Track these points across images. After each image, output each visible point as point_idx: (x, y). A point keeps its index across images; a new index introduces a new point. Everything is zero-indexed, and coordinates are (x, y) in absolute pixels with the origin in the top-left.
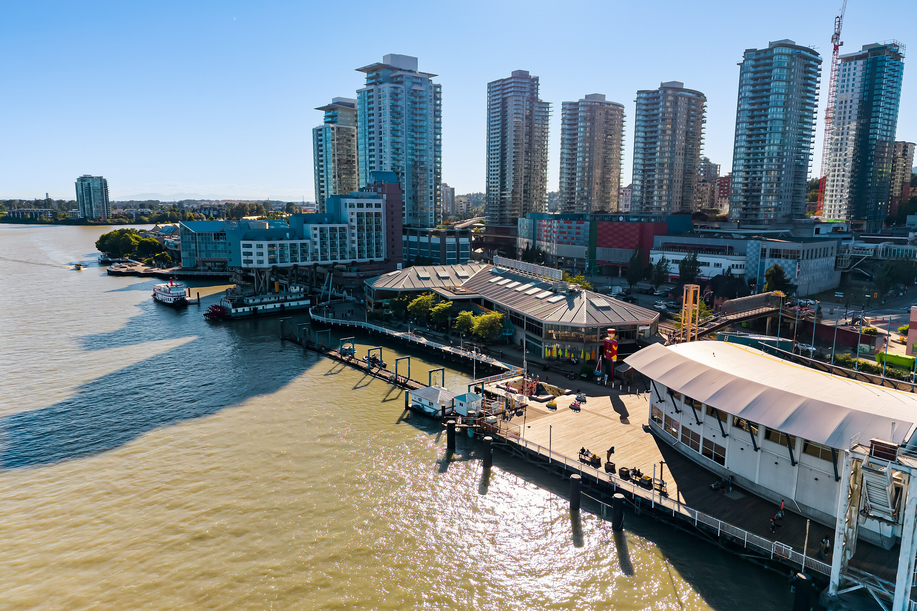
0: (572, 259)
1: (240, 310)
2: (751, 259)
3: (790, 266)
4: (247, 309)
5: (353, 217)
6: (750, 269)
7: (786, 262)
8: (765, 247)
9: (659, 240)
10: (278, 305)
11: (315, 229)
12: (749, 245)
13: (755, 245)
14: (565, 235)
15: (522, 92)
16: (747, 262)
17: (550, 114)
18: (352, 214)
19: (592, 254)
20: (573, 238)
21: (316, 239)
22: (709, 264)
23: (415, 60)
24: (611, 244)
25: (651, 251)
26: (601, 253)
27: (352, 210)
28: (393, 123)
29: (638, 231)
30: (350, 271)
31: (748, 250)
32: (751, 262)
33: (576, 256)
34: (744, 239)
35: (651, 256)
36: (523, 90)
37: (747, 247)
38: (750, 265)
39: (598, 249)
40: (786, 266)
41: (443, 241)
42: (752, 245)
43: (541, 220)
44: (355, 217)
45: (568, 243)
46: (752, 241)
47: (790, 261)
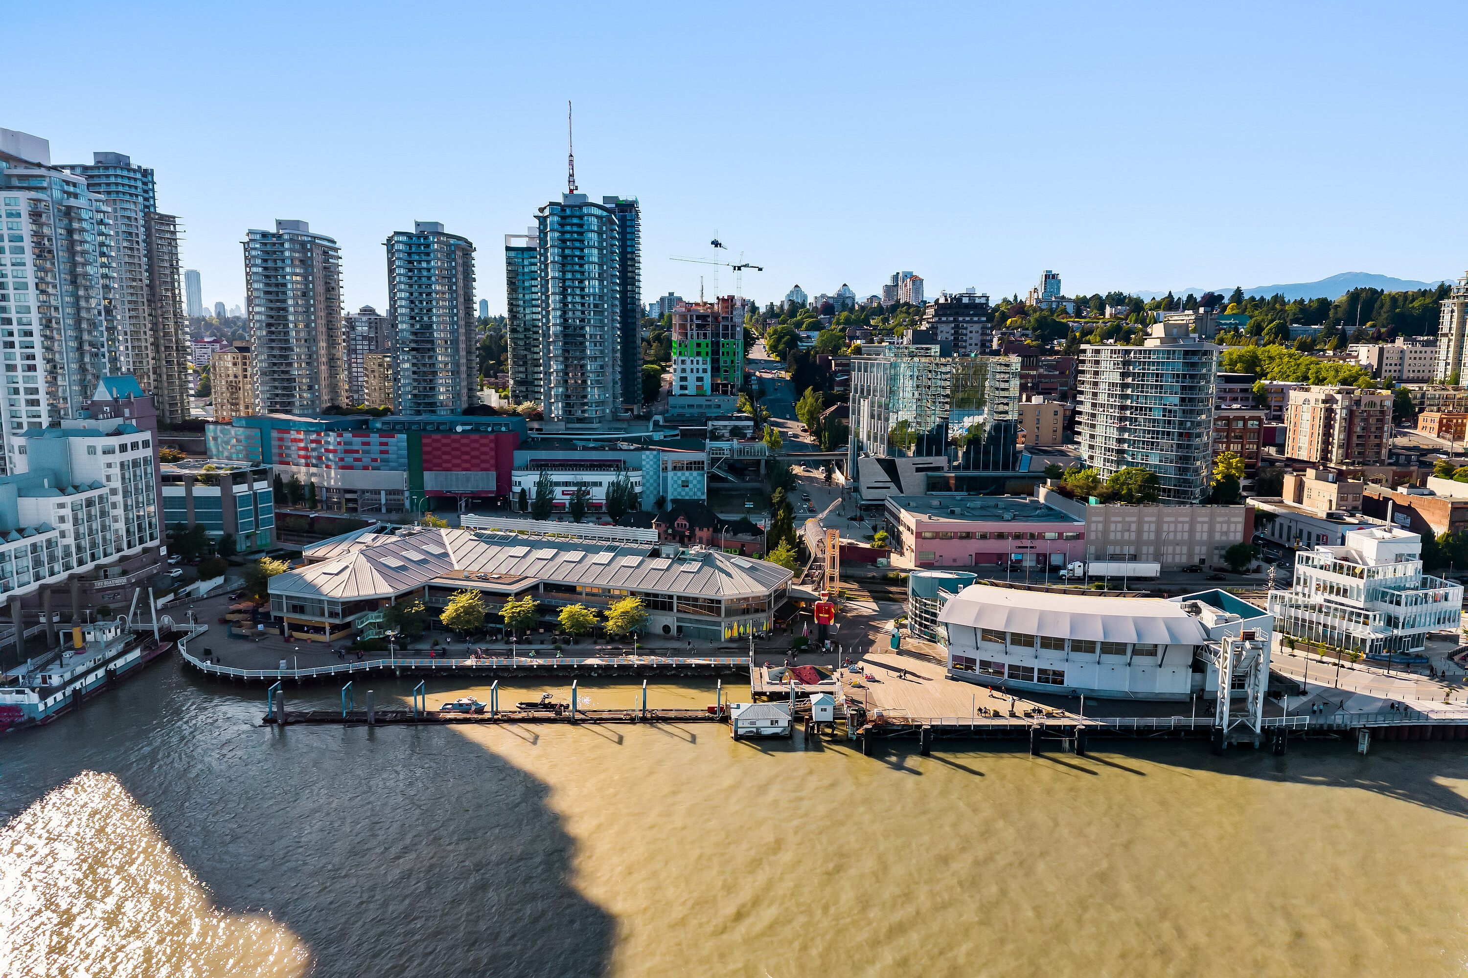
0: (378, 492)
1: (50, 701)
2: (648, 473)
3: (695, 478)
4: (59, 696)
5: (111, 471)
6: (648, 485)
7: (691, 475)
8: (666, 458)
9: (521, 456)
10: (101, 673)
11: (62, 506)
12: (644, 457)
13: (651, 457)
14: (356, 456)
15: (131, 195)
16: (643, 477)
17: (178, 235)
18: (109, 465)
19: (416, 483)
20: (375, 460)
21: (63, 526)
22: (601, 484)
23: (44, 144)
24: (449, 465)
25: (514, 472)
26: (431, 480)
27: (109, 458)
28: (40, 269)
29: (493, 445)
30: (106, 577)
31: (644, 463)
32: (648, 477)
33: (383, 486)
34: (636, 450)
35: (514, 479)
36: (133, 191)
37: (641, 460)
38: (648, 481)
39: (427, 475)
40: (691, 478)
41: (226, 491)
42: (648, 457)
43: (288, 432)
44: (116, 471)
45: (366, 468)
46: (648, 452)
47: (695, 473)
